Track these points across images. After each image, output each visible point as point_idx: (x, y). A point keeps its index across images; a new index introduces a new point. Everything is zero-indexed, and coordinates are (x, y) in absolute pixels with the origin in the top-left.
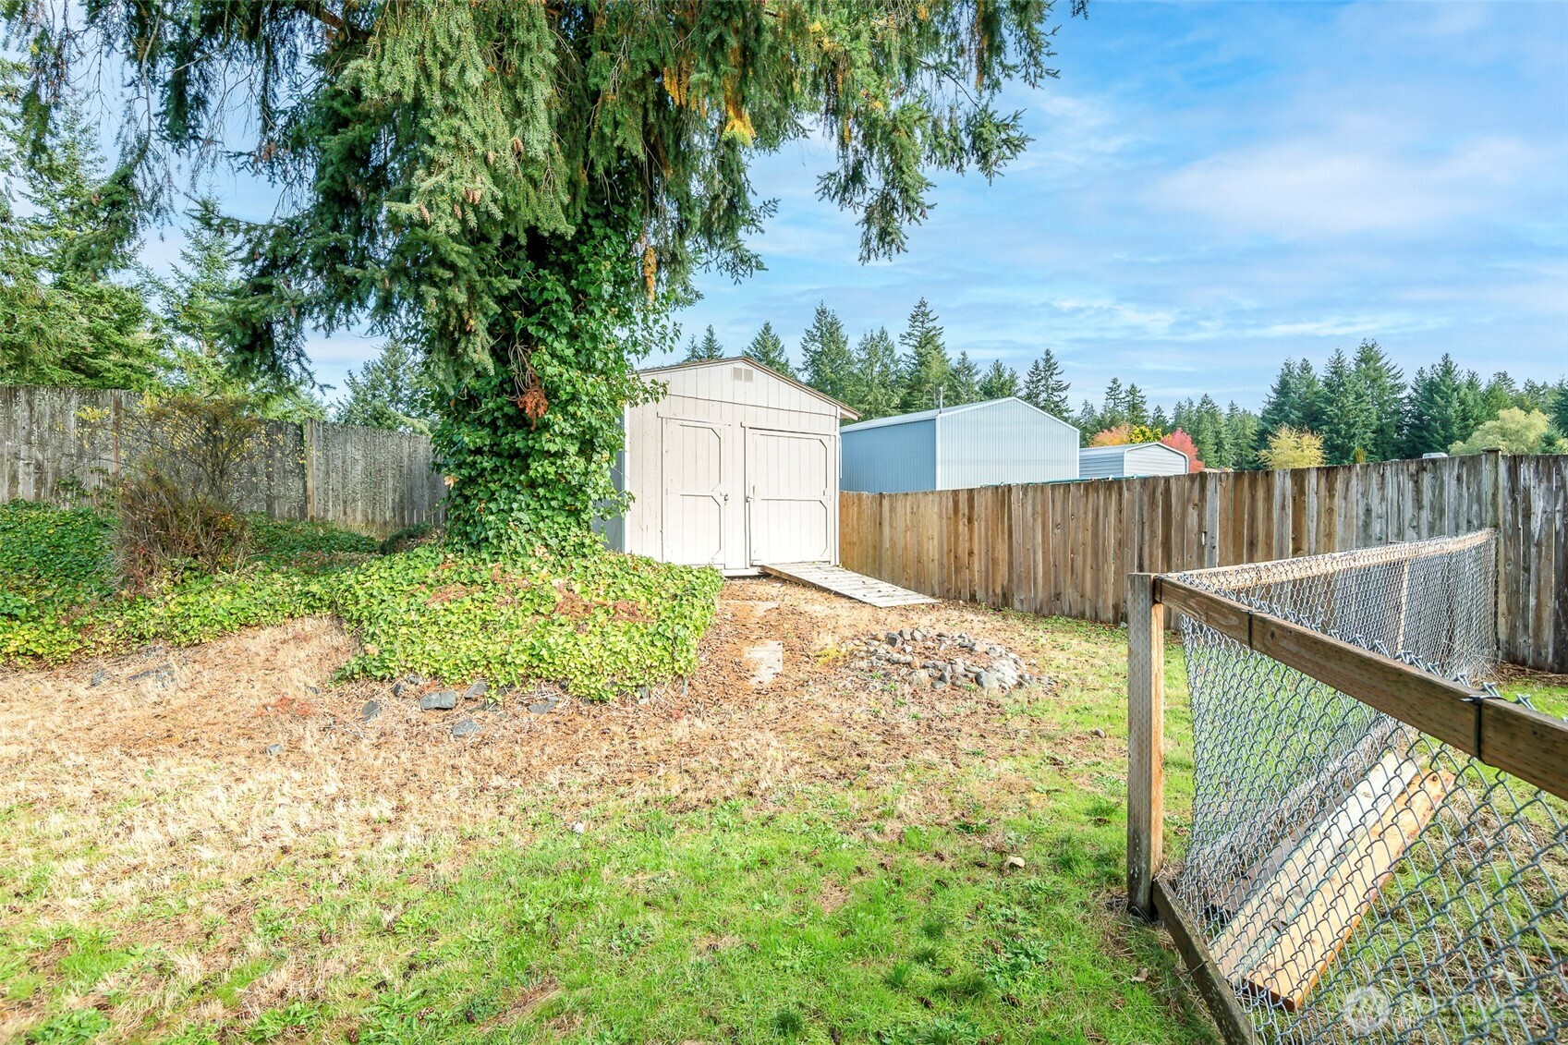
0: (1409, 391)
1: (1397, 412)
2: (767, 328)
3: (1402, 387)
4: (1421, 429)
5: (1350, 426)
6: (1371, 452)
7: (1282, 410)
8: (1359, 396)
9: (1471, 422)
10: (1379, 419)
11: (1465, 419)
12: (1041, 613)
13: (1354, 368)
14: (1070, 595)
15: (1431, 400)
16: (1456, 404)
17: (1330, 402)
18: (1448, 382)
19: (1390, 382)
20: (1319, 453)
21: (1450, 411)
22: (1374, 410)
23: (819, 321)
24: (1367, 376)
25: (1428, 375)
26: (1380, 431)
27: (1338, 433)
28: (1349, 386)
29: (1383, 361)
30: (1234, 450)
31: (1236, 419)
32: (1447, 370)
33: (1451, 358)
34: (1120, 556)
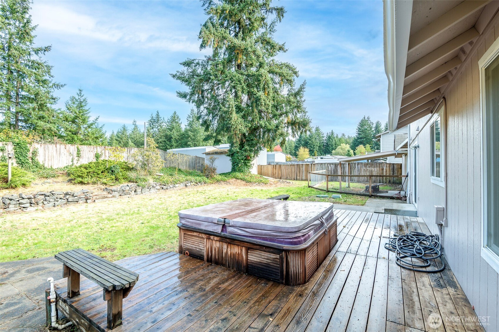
0: (325, 138)
1: (323, 142)
2: (175, 113)
3: (324, 137)
4: (327, 146)
5: (314, 146)
6: (318, 152)
7: (300, 141)
8: (315, 139)
9: (337, 145)
10: (319, 144)
11: (336, 145)
12: (287, 179)
13: (314, 132)
14: (289, 177)
15: (329, 140)
16: (334, 141)
17: (310, 140)
18: (333, 136)
19: (322, 136)
20: (308, 153)
21: (333, 143)
22: (318, 142)
23: (191, 112)
24: (317, 134)
25: (329, 134)
26: (319, 147)
27: (311, 147)
28: (314, 136)
29: (320, 131)
30: (289, 149)
31: (289, 142)
32: (332, 133)
33: (333, 131)
34: (294, 173)
